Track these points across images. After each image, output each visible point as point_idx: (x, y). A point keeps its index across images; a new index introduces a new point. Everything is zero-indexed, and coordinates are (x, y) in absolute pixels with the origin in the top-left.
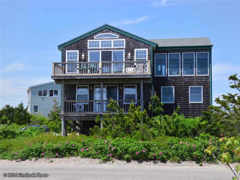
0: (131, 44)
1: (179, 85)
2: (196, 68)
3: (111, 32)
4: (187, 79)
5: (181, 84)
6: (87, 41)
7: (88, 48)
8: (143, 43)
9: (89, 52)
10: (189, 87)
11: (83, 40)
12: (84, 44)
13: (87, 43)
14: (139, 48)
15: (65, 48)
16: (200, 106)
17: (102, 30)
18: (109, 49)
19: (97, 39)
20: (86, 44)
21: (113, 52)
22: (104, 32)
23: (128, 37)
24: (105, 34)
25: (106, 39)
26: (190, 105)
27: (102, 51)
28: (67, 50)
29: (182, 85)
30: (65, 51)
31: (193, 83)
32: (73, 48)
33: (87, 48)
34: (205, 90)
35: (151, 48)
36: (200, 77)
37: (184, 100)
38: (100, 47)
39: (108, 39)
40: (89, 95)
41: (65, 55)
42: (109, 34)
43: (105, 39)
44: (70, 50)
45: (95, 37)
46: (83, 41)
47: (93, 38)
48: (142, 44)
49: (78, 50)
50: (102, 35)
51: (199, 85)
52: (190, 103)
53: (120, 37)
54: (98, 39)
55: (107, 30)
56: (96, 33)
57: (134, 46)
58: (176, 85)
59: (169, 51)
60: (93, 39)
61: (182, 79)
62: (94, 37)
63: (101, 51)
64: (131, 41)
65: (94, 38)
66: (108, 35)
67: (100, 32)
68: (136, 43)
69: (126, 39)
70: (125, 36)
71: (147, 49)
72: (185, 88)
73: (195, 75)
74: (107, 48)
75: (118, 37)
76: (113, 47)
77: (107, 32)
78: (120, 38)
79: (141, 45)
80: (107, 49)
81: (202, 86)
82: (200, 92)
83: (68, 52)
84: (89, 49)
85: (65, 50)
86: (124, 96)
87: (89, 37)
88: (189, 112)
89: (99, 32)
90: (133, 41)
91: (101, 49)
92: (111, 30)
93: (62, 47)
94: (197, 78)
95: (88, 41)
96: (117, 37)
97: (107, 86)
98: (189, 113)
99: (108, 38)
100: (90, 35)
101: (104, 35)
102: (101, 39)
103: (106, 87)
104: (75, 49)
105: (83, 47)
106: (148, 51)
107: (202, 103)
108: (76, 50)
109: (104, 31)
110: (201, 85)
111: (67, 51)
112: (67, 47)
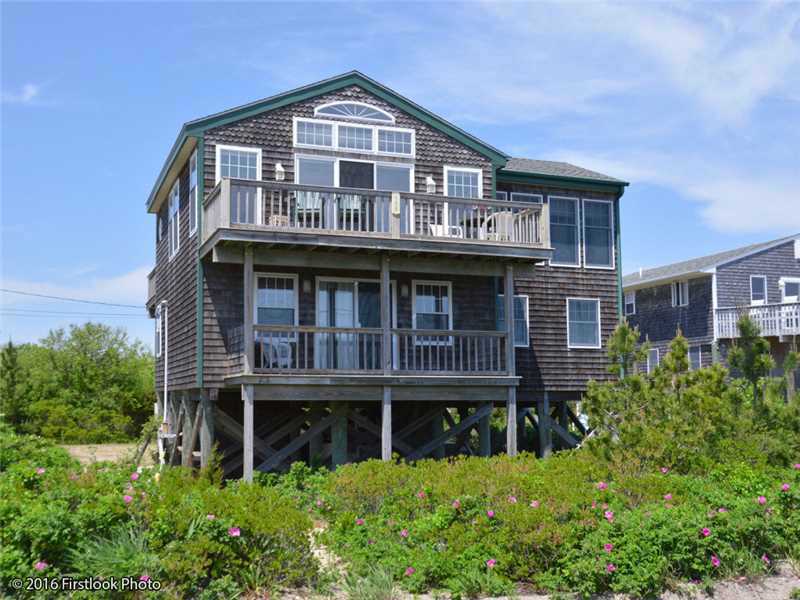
0: (434, 149)
1: (539, 291)
2: (582, 246)
3: (369, 101)
4: (559, 275)
5: (547, 289)
6: (292, 122)
7: (295, 144)
8: (469, 149)
9: (296, 157)
10: (567, 299)
11: (276, 113)
12: (281, 128)
13: (291, 126)
14: (457, 164)
15: (211, 134)
16: (593, 358)
17: (342, 89)
18: (366, 157)
19: (323, 118)
20: (287, 129)
21: (379, 168)
22: (347, 97)
23: (423, 123)
24: (350, 105)
25: (355, 121)
26: (569, 355)
27: (341, 162)
28: (219, 141)
29: (550, 292)
30: (214, 147)
31: (575, 287)
32: (243, 140)
33: (291, 142)
34: (606, 311)
35: (491, 170)
36: (593, 272)
37: (553, 337)
38: (335, 147)
39: (361, 122)
40: (300, 309)
41: (214, 160)
42: (365, 107)
43: (350, 121)
44: (230, 143)
45: (319, 111)
46: (278, 119)
47: (313, 113)
48: (465, 152)
49: (258, 145)
50: (341, 105)
51: (592, 296)
52: (569, 347)
53: (399, 120)
54: (327, 118)
55: (358, 90)
56: (320, 97)
57: (441, 155)
58: (534, 291)
59: (514, 187)
60: (310, 114)
61: (548, 274)
62: (316, 110)
63: (339, 159)
64: (433, 139)
65: (316, 113)
66: (360, 108)
67: (335, 94)
68: (448, 148)
69: (417, 130)
70: (415, 118)
71: (479, 171)
72: (556, 303)
73: (579, 266)
74: (355, 150)
75: (393, 119)
76: (375, 150)
77: (358, 98)
78: (398, 124)
79: (462, 157)
80: (359, 156)
81: (598, 299)
82: (594, 317)
83: (222, 151)
84: (299, 150)
85: (213, 143)
86: (414, 317)
87: (298, 106)
88: (567, 374)
89: (329, 93)
90: (439, 139)
91: (338, 154)
92: (371, 94)
93: (203, 129)
94: (586, 274)
95: (295, 120)
96: (390, 119)
97: (360, 283)
98: (567, 378)
99: (360, 118)
100: (302, 102)
101: (346, 105)
102: (338, 120)
103: (356, 284)
104: (248, 142)
105: (278, 141)
106: (484, 178)
107: (600, 347)
108: (250, 145)
109: (349, 94)
110: (597, 297)
111: (219, 148)
112: (221, 133)
